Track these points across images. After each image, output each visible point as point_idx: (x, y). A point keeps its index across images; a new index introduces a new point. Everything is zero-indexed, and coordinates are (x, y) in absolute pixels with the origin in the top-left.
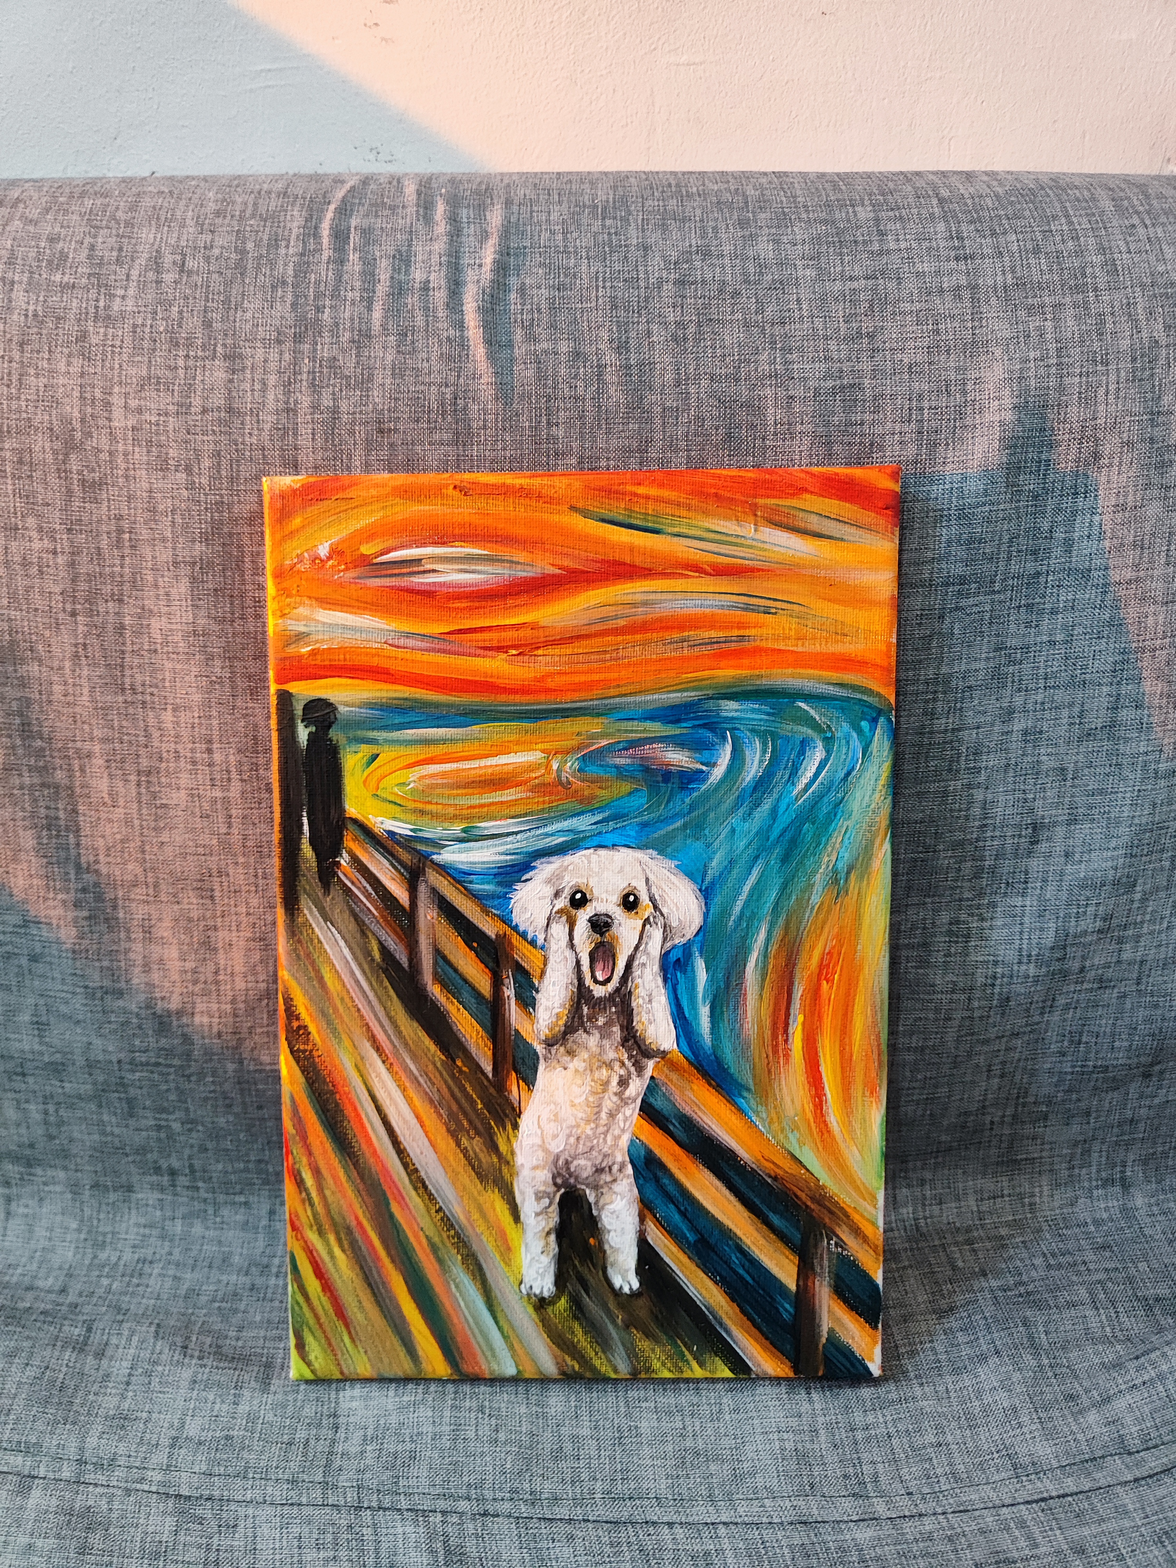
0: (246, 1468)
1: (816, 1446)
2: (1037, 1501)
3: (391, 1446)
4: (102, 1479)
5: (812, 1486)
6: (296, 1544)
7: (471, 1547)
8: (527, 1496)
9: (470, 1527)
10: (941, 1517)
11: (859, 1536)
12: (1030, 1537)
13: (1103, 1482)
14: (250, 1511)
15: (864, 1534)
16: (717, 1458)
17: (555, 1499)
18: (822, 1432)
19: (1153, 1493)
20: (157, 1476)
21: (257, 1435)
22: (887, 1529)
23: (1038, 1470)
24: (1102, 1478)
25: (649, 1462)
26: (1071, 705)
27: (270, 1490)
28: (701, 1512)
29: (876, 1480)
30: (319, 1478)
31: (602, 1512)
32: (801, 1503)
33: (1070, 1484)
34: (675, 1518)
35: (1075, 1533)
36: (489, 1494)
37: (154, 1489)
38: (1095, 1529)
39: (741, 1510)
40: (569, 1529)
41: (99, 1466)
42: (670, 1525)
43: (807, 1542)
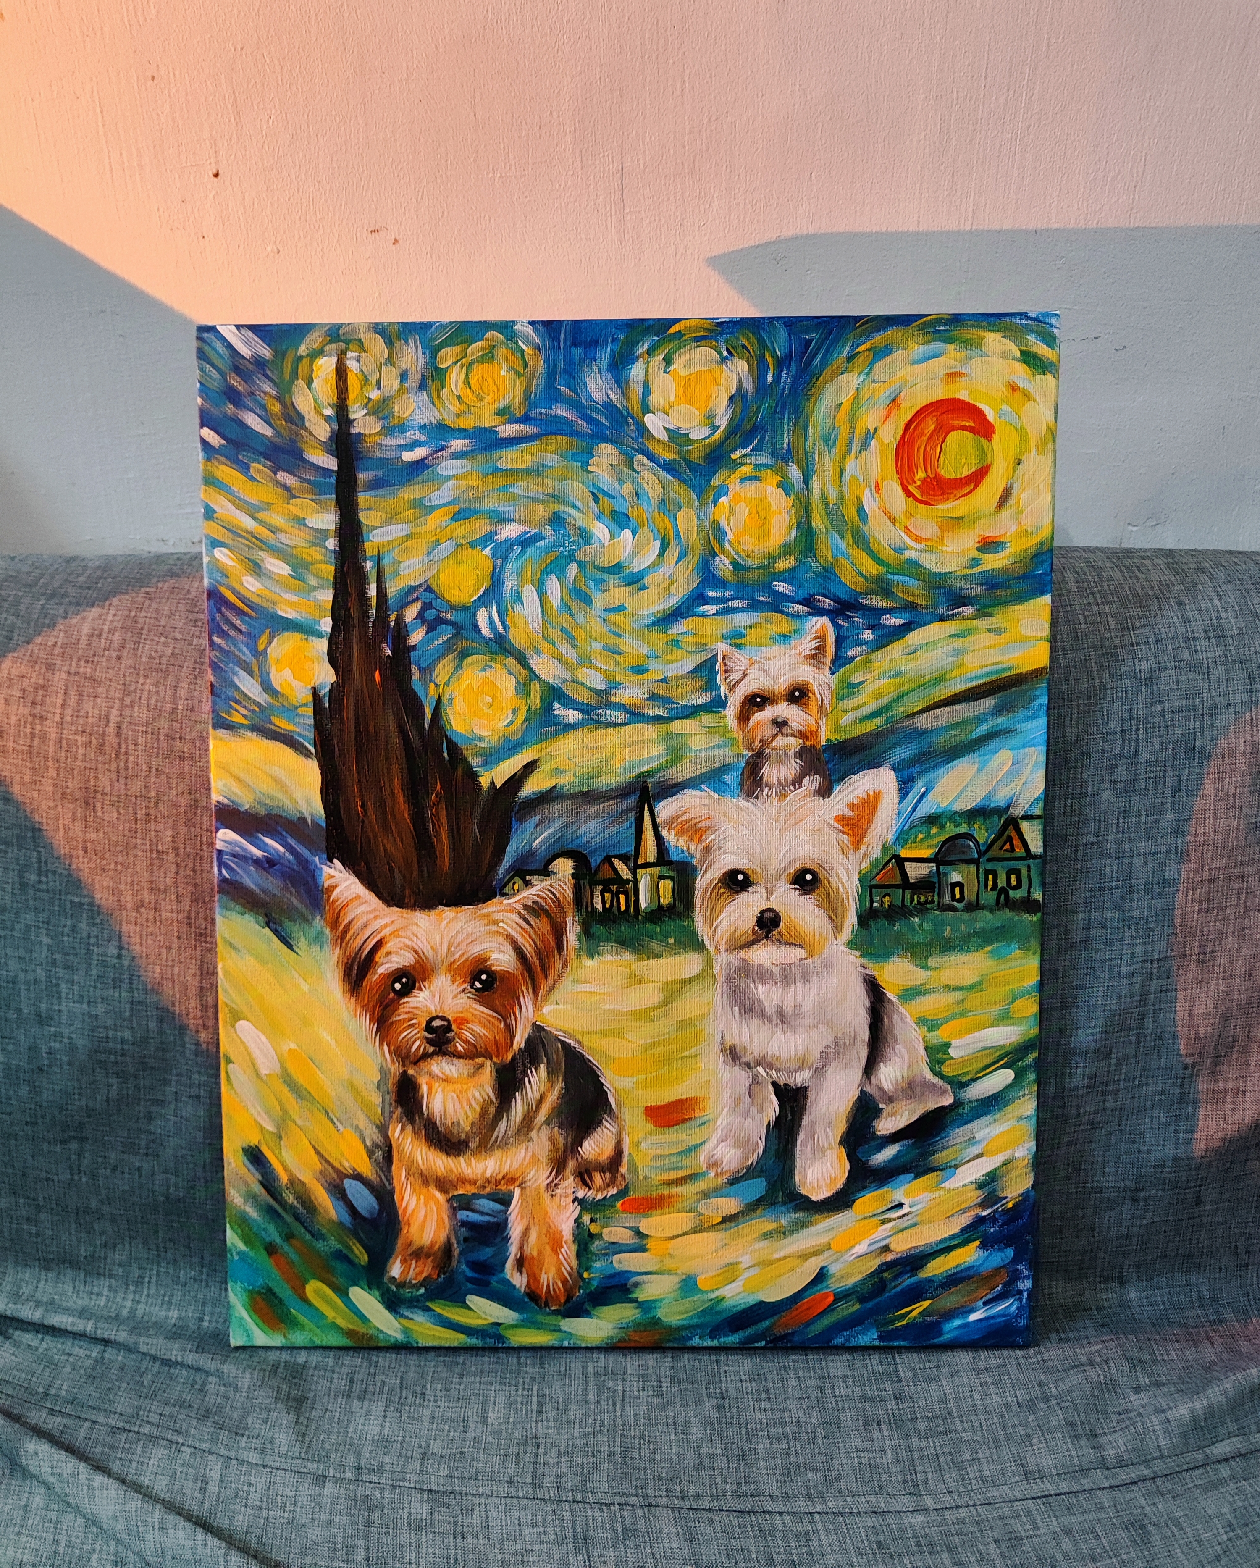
0: (477, 1473)
1: (884, 1461)
2: (1039, 1497)
3: (578, 1459)
4: (375, 1479)
5: (880, 1487)
6: (517, 1522)
7: (642, 1525)
8: (679, 1494)
9: (640, 1512)
10: (972, 1509)
11: (913, 1520)
12: (1034, 1523)
13: (1087, 1487)
14: (483, 1501)
15: (918, 1520)
16: (813, 1469)
17: (698, 1496)
18: (889, 1451)
19: (1122, 1496)
20: (414, 1478)
21: (482, 1451)
22: (933, 1516)
23: (1041, 1475)
24: (1087, 1483)
25: (764, 1472)
26: (1058, 926)
27: (495, 1488)
28: (802, 1505)
29: (926, 1482)
30: (530, 1480)
31: (732, 1503)
32: (873, 1499)
33: (1064, 1487)
34: (784, 1509)
35: (1065, 1520)
36: (650, 1492)
37: (412, 1485)
38: (1080, 1518)
39: (830, 1504)
40: (710, 1515)
41: (371, 1471)
42: (781, 1514)
43: (876, 1524)
